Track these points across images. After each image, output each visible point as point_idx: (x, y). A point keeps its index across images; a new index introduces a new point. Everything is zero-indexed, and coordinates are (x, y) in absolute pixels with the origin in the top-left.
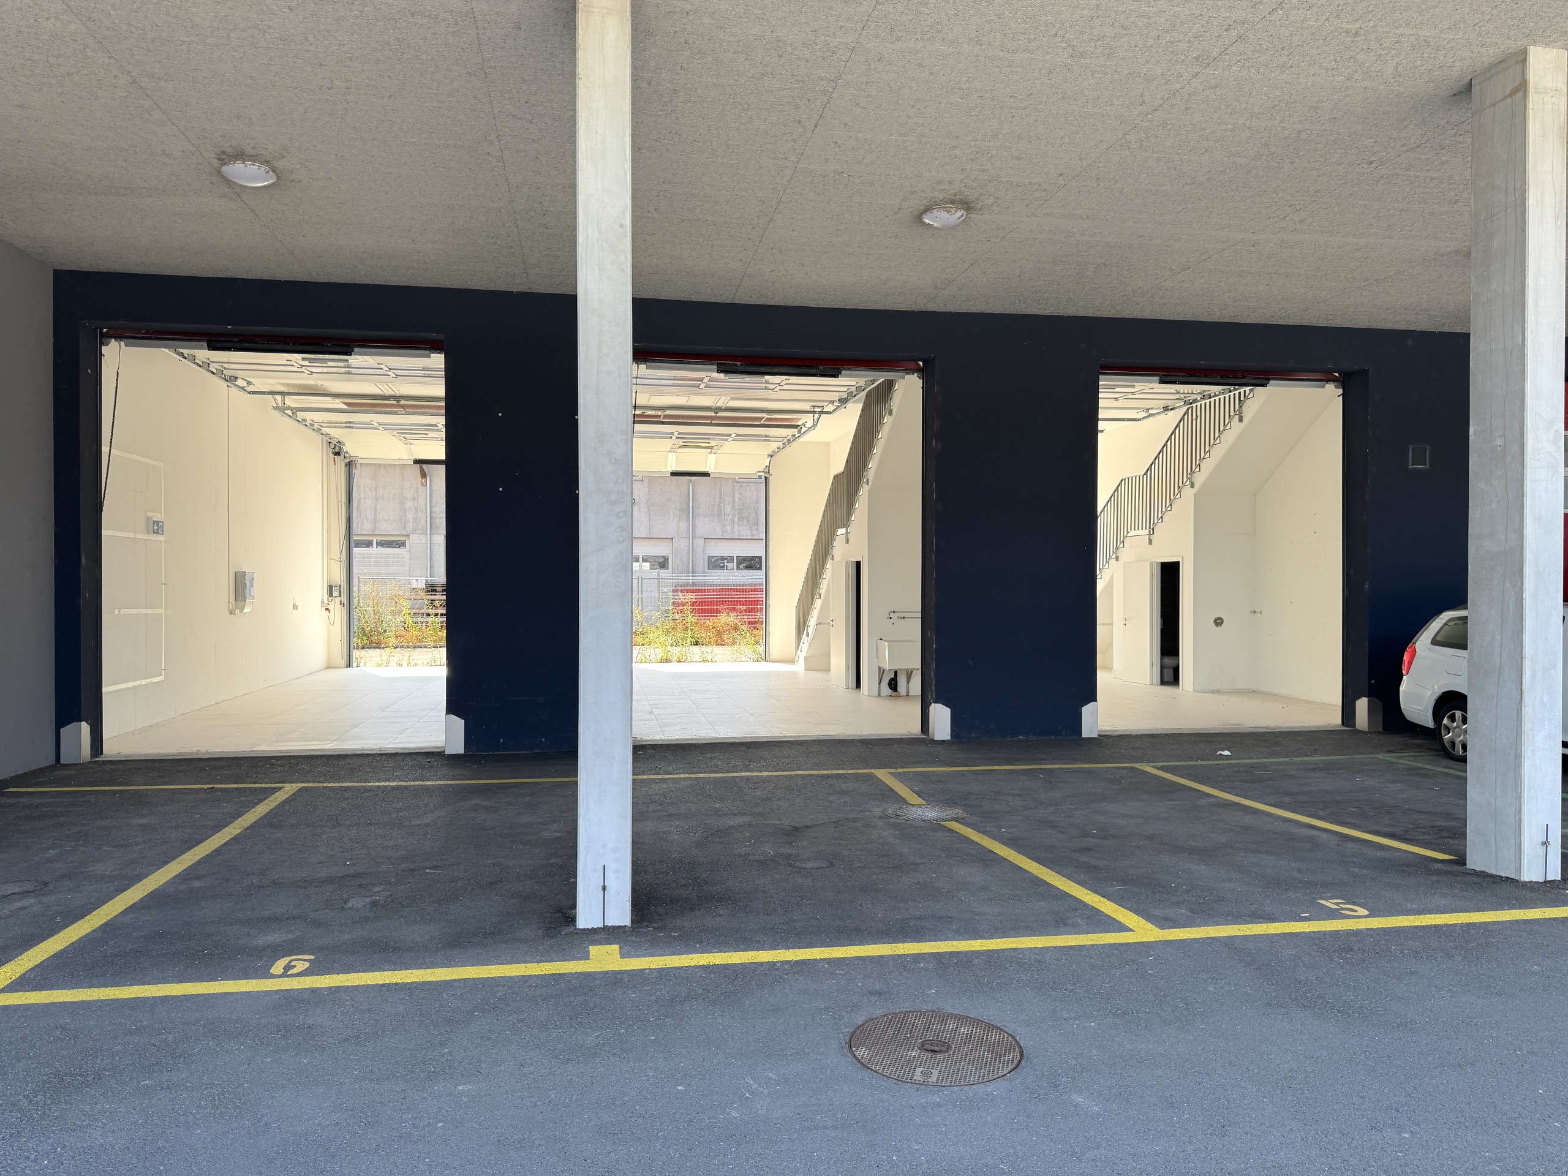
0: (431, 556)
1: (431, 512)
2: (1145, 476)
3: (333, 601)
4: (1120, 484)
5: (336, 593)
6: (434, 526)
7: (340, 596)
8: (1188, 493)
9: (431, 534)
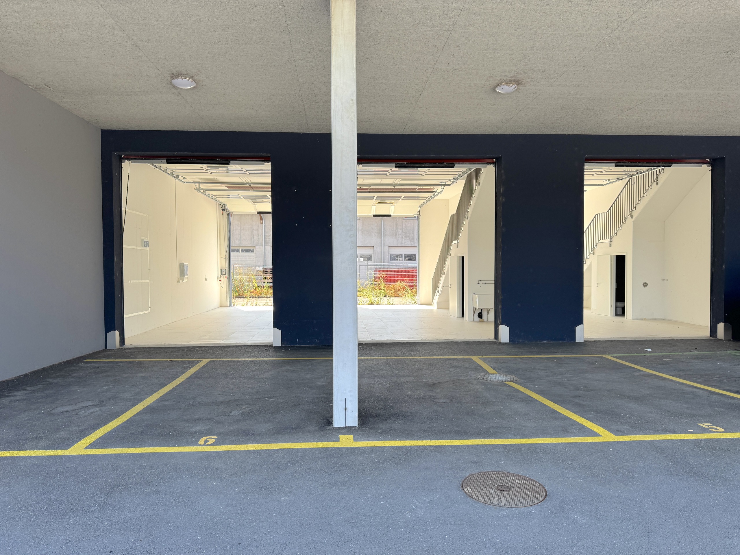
0: (265, 256)
1: (265, 236)
2: (608, 213)
3: (223, 276)
4: (595, 217)
5: (224, 273)
6: (266, 242)
7: (226, 274)
8: (630, 221)
9: (265, 246)
